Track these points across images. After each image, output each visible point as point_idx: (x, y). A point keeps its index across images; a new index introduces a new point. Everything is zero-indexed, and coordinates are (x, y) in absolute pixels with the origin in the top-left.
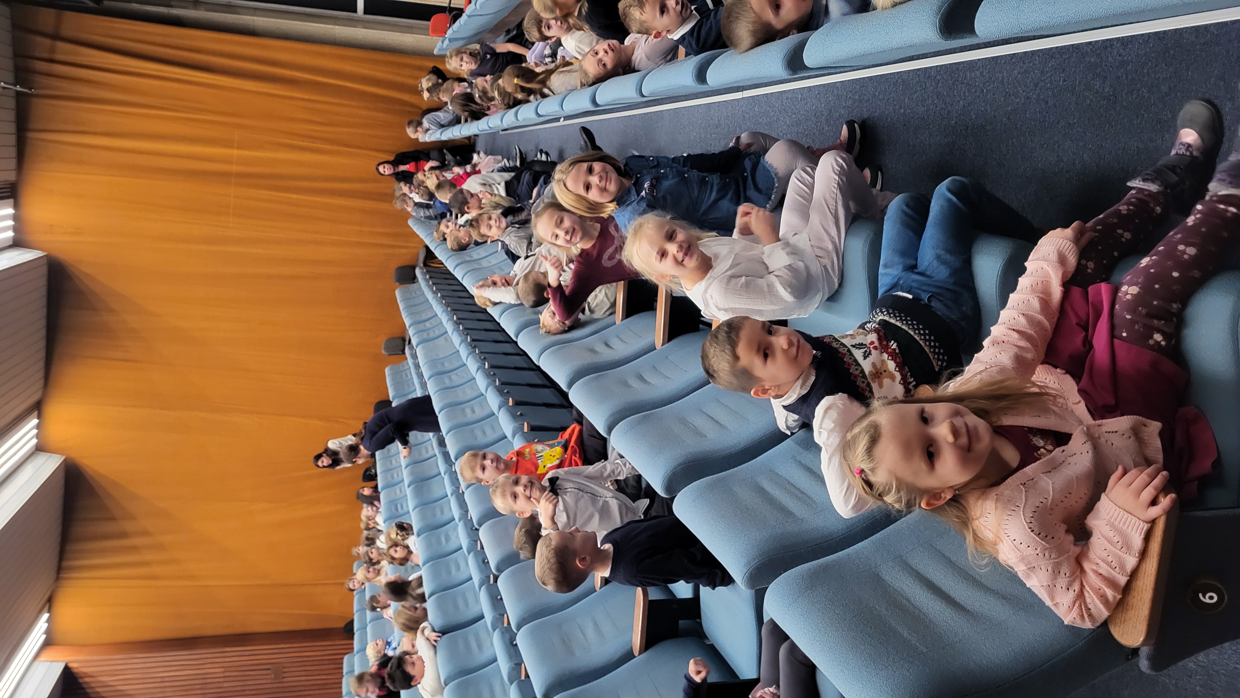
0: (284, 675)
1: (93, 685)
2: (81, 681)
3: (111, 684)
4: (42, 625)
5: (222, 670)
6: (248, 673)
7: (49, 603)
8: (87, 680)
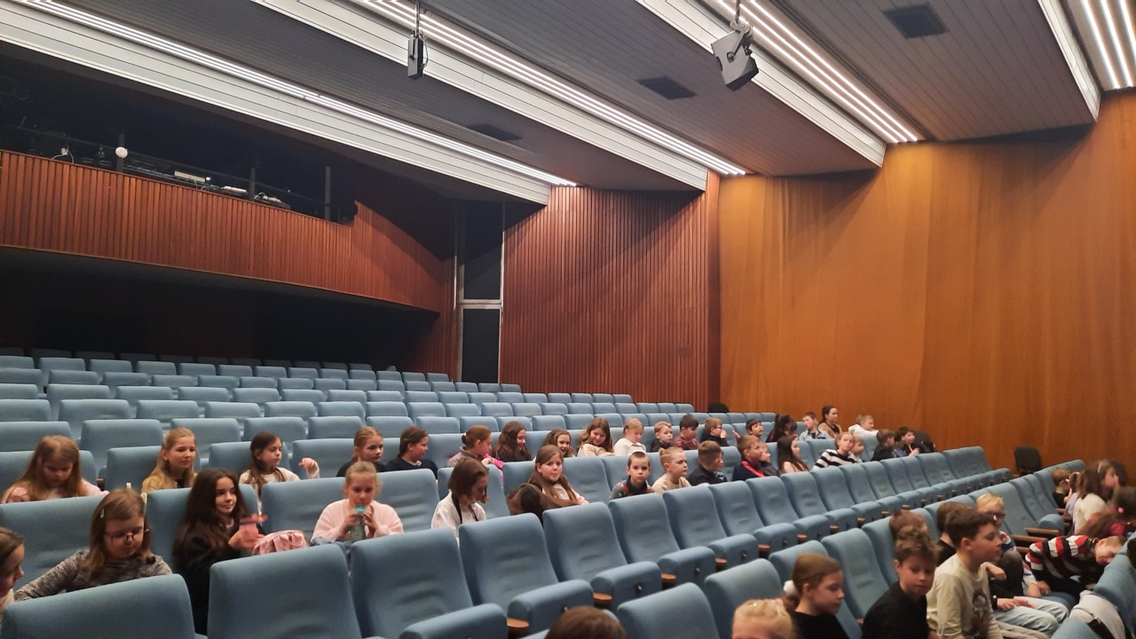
0: (683, 357)
1: (687, 213)
2: (691, 204)
3: (687, 227)
4: (736, 170)
5: (691, 306)
6: (687, 328)
7: (753, 174)
8: (691, 208)
